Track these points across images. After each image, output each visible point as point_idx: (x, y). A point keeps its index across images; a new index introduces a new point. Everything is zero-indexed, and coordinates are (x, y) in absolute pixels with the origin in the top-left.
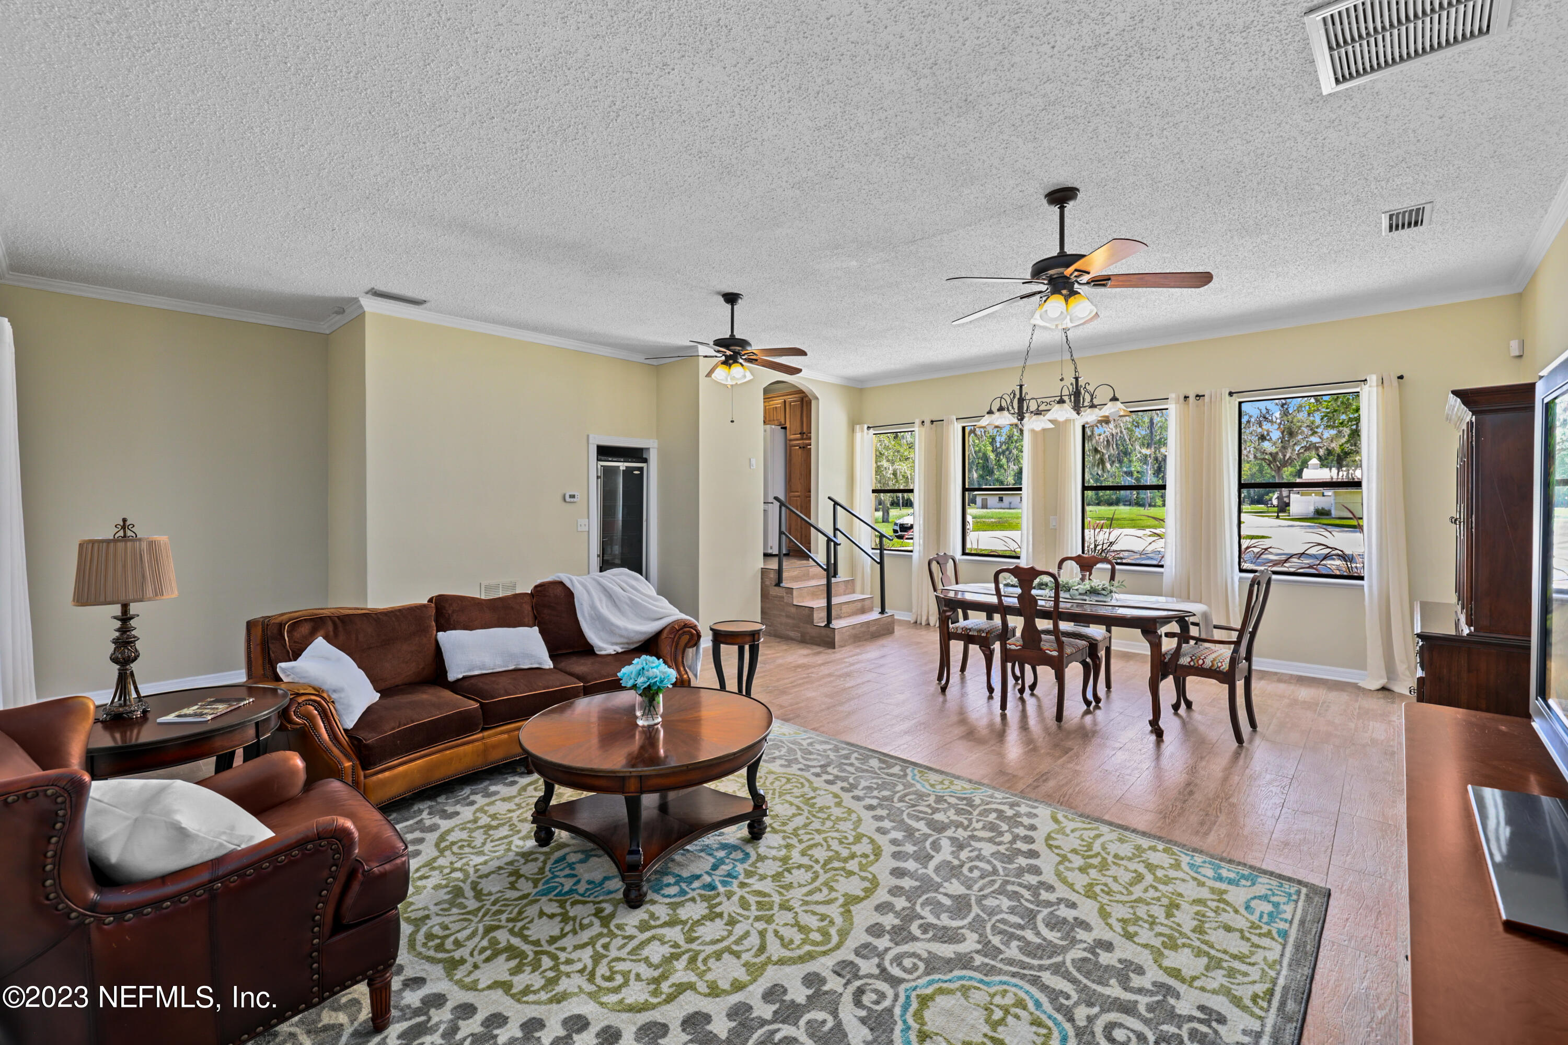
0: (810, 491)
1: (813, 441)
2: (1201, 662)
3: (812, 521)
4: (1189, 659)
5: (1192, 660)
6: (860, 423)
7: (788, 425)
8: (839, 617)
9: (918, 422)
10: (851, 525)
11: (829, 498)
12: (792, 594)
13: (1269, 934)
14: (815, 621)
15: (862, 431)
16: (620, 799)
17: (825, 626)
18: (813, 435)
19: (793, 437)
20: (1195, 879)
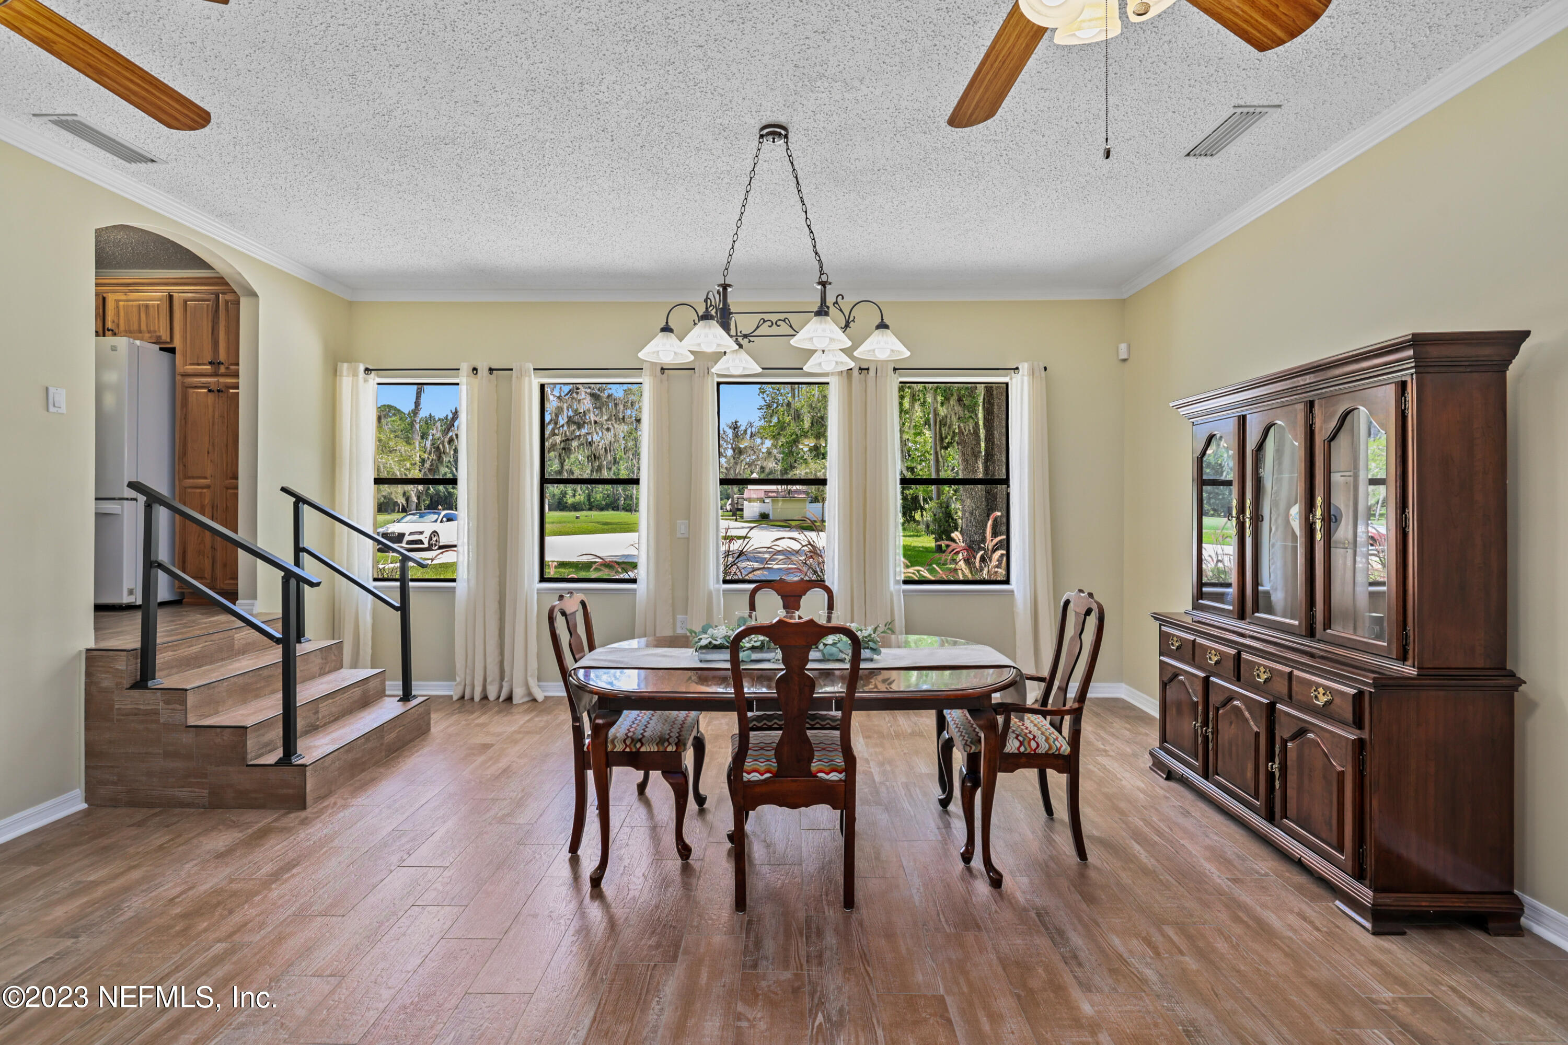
0: (235, 477)
1: (243, 380)
2: (1033, 745)
3: (242, 535)
4: (1017, 744)
5: (1021, 743)
6: (350, 359)
7: (177, 343)
8: (313, 729)
9: (465, 368)
10: (331, 538)
11: (284, 490)
12: (184, 702)
14: (249, 757)
15: (355, 375)
17: (279, 763)
18: (243, 368)
19: (190, 368)
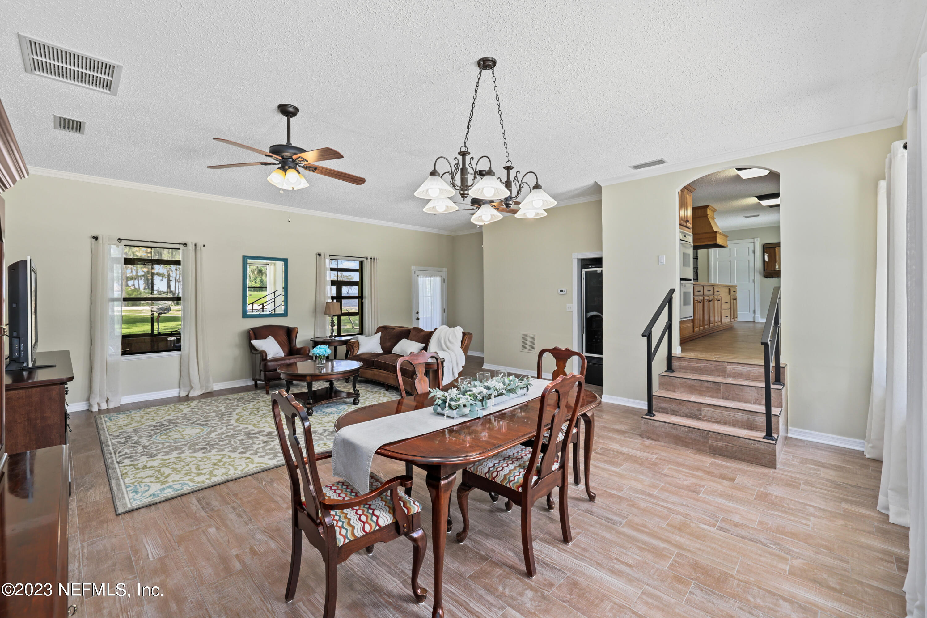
13: (133, 483)
16: (305, 384)
20: (178, 481)
